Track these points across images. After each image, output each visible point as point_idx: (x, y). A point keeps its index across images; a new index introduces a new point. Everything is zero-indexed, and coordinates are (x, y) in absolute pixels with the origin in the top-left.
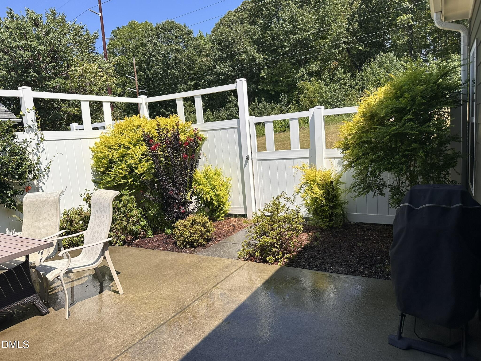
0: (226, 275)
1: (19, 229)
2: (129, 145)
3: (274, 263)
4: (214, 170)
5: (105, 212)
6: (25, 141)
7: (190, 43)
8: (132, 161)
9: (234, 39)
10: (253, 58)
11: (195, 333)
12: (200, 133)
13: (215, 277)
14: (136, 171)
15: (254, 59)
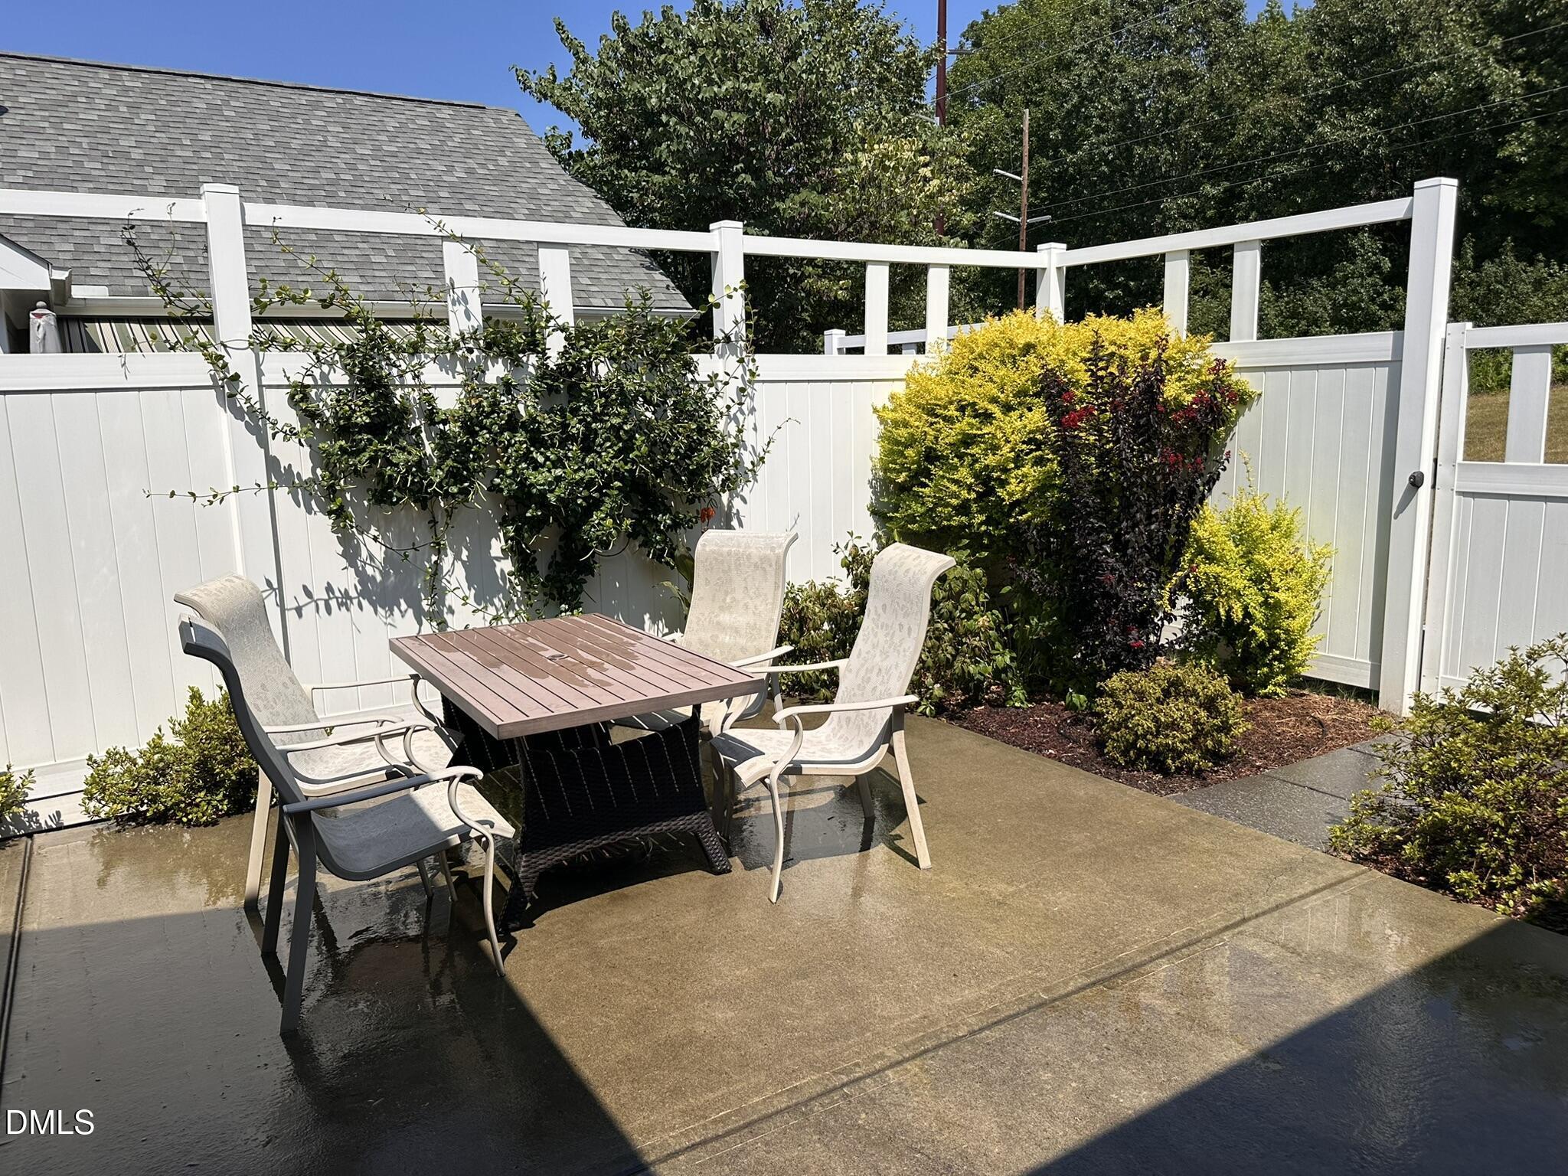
0: (1282, 896)
1: (678, 622)
2: (990, 406)
3: (1477, 897)
4: (1271, 513)
5: (906, 615)
6: (713, 379)
7: (1230, 46)
8: (991, 460)
9: (1405, 20)
10: (1480, 87)
11: (1153, 1066)
12: (1235, 377)
13: (1236, 895)
14: (1001, 492)
15: (1482, 92)
